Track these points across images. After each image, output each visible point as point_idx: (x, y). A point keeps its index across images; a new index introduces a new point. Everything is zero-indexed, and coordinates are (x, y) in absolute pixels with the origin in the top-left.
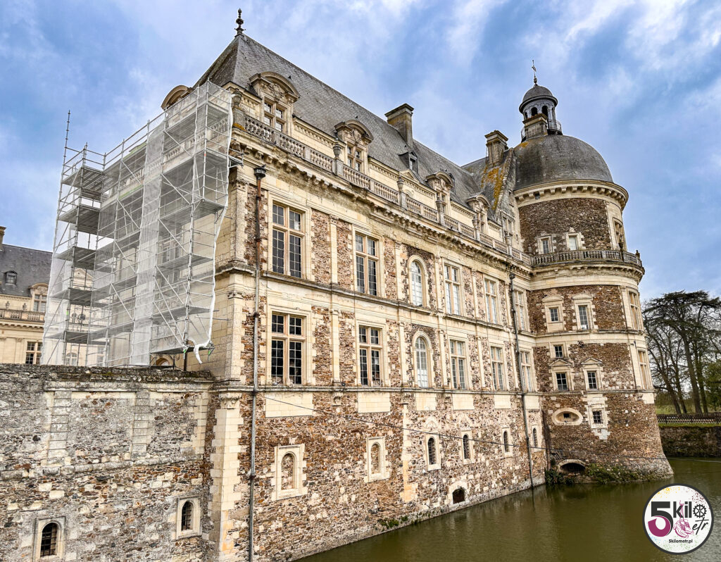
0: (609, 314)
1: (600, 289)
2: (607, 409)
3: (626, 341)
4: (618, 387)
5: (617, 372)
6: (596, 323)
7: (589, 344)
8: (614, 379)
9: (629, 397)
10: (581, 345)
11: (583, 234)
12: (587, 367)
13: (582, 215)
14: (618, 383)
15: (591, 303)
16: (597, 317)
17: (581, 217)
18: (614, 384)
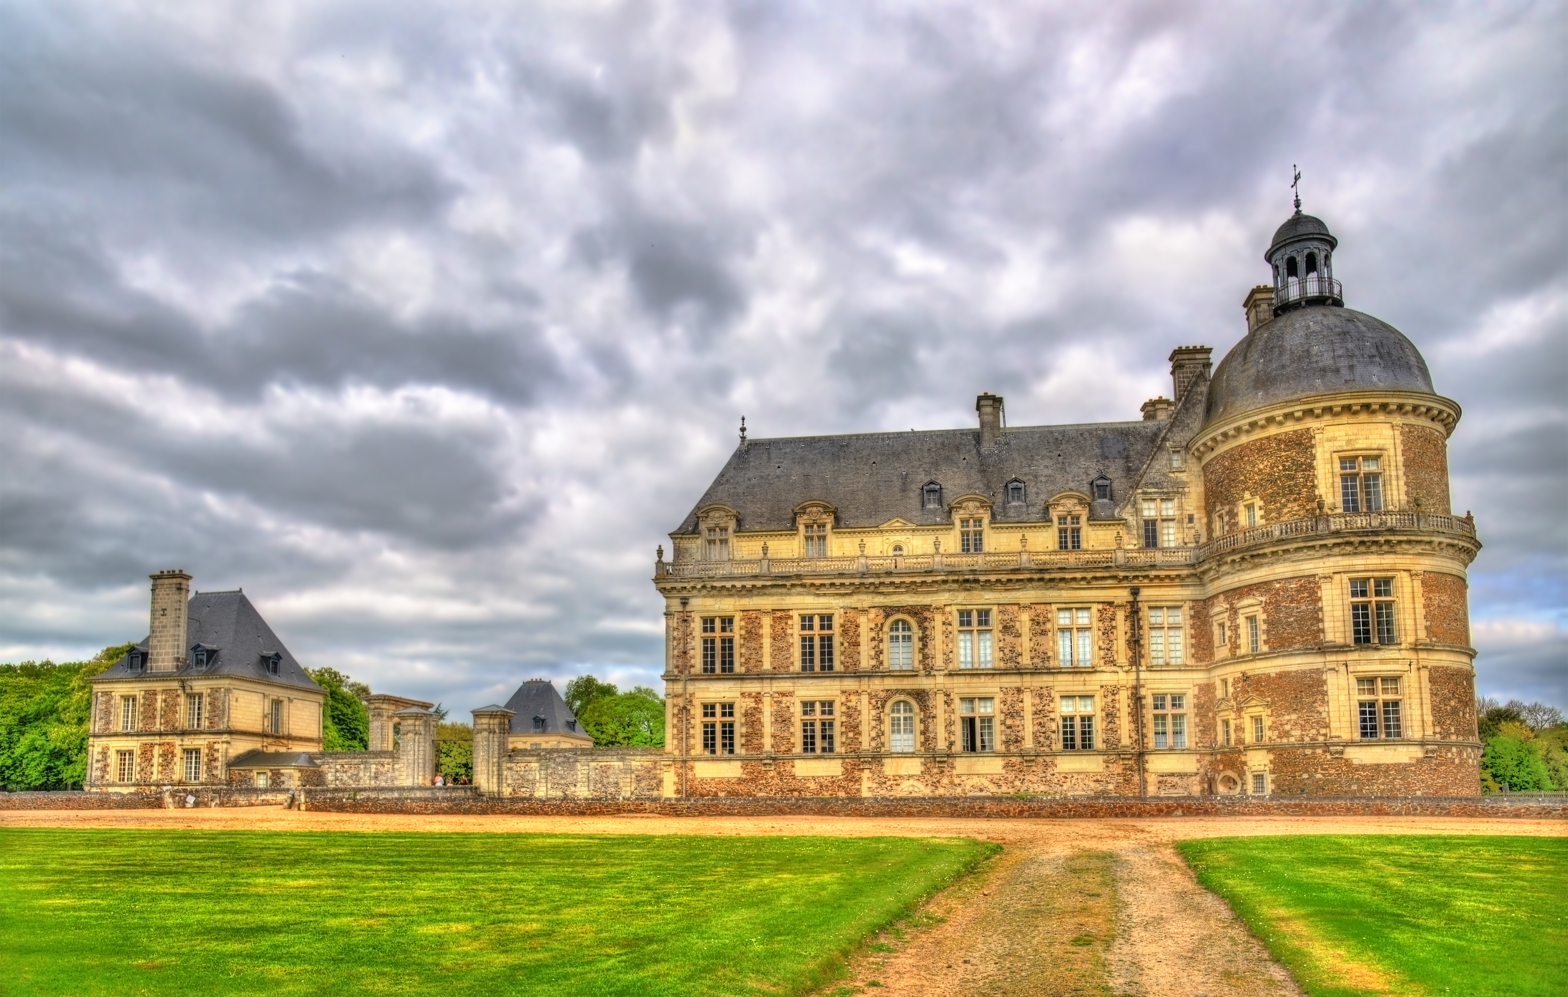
0: (1289, 624)
1: (1278, 586)
2: (1272, 772)
3: (1320, 666)
4: (1292, 740)
5: (1294, 717)
6: (1266, 642)
7: (1254, 676)
8: (1288, 727)
9: (1313, 753)
10: (1245, 678)
11: (1262, 499)
12: (1249, 710)
13: (1261, 466)
14: (1293, 733)
15: (1261, 610)
16: (1268, 632)
17: (1260, 470)
18: (1287, 734)
